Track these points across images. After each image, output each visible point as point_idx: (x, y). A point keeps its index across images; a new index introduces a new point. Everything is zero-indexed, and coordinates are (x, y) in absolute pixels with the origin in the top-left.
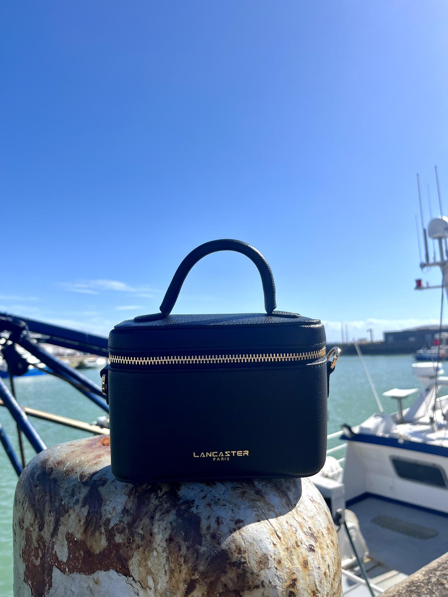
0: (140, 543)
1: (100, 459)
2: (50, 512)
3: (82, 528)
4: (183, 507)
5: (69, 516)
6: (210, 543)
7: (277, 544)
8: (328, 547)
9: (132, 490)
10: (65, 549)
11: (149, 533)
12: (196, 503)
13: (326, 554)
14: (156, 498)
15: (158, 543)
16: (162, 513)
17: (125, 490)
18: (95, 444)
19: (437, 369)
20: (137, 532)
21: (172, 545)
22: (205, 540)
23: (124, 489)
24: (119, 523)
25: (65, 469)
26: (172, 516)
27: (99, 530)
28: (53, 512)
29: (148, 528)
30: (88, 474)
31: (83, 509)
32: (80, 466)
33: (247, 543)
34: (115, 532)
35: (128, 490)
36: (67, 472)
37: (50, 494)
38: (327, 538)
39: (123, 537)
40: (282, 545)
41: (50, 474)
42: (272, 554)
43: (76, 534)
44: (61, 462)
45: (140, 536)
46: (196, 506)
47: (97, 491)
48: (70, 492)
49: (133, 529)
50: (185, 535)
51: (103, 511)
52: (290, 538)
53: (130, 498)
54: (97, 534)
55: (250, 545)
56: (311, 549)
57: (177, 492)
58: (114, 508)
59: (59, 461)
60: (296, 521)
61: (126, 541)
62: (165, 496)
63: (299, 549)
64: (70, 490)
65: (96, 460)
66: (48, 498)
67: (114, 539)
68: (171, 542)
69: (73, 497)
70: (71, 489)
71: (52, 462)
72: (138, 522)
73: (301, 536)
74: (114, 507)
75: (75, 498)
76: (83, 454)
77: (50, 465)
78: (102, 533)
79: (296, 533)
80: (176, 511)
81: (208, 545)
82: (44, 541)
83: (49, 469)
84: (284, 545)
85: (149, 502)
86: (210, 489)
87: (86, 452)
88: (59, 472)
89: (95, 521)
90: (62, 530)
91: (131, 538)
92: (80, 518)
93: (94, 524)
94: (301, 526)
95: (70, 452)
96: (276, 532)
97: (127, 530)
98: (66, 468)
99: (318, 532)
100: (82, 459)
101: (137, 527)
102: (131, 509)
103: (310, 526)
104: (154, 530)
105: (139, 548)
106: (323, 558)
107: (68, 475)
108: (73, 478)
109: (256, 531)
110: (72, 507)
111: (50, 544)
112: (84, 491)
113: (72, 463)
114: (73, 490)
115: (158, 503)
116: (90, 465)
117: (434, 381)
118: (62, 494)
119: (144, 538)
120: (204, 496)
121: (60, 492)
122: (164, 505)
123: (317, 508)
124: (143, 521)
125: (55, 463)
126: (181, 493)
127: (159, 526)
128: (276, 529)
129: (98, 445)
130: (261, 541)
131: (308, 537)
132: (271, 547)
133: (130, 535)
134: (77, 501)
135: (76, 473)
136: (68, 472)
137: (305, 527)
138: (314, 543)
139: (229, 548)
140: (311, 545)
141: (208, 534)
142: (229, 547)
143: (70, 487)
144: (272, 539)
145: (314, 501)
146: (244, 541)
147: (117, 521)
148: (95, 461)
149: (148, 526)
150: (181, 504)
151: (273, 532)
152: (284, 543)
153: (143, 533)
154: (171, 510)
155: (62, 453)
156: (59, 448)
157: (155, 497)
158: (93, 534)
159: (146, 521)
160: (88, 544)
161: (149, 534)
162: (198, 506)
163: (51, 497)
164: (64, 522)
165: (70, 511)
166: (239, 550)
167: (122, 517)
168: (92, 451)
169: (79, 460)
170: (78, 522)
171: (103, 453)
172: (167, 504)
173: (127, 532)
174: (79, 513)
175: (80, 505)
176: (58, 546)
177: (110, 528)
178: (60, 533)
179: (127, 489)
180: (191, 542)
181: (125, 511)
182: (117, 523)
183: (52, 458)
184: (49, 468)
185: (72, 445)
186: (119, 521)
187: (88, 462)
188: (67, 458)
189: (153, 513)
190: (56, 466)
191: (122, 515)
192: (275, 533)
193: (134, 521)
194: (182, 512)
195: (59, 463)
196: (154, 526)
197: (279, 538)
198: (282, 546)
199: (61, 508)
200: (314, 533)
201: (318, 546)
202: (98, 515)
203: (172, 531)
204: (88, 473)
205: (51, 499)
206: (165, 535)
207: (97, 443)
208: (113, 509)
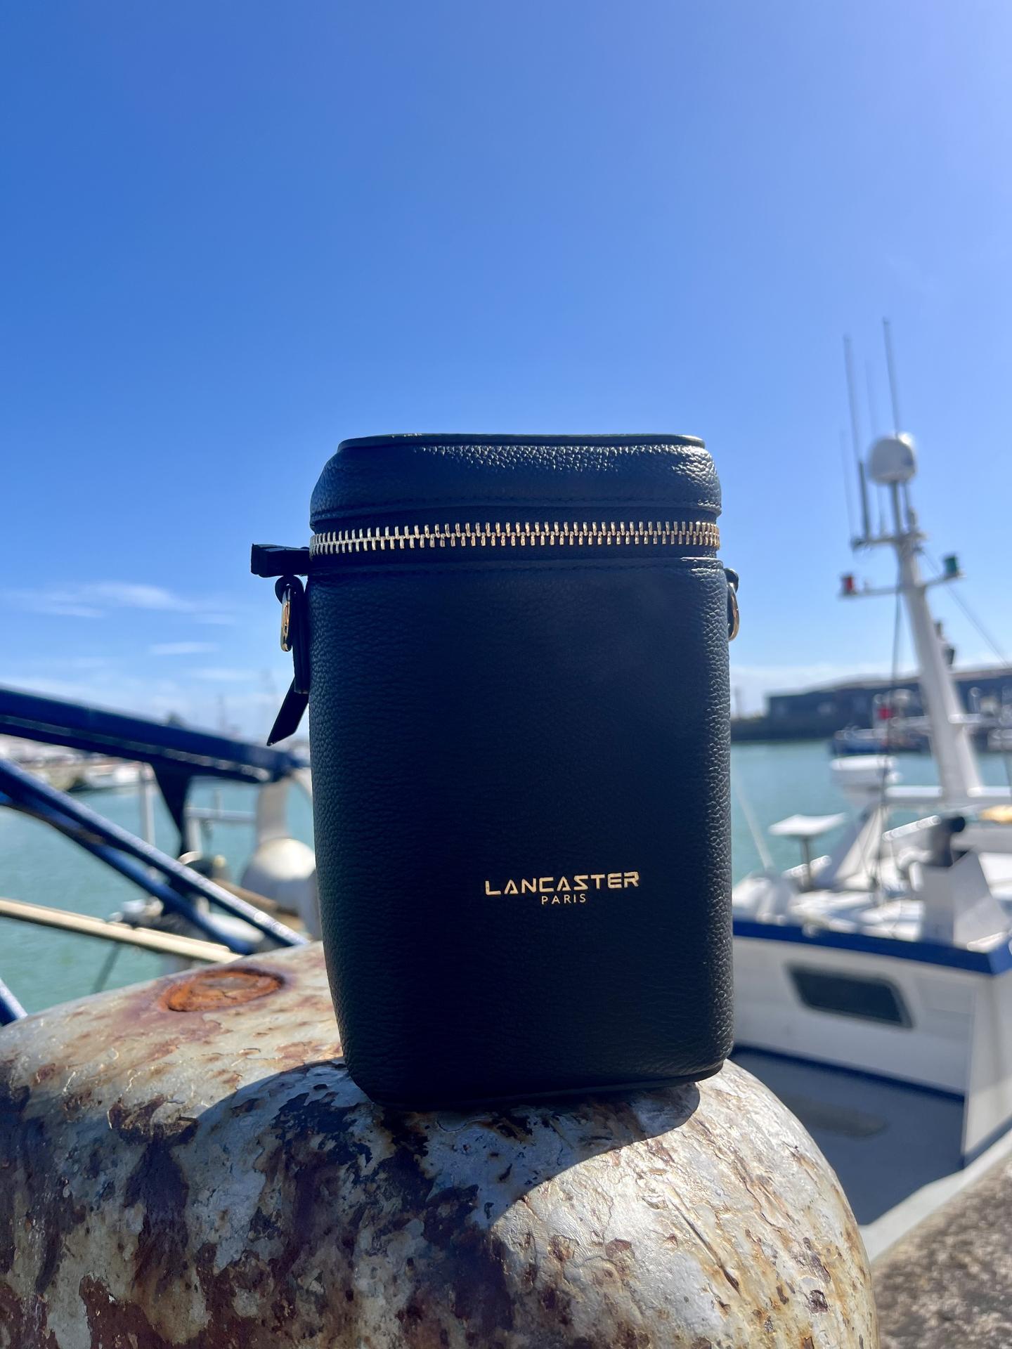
0: (316, 1320)
1: (168, 1058)
2: (29, 1217)
3: (129, 1269)
4: (444, 1211)
5: (88, 1231)
6: (540, 1321)
7: (732, 1303)
8: (854, 1287)
9: (275, 1155)
10: (81, 1326)
11: (341, 1290)
12: (483, 1195)
13: (853, 1310)
14: (355, 1182)
15: (373, 1324)
16: (380, 1230)
17: (255, 1157)
18: (147, 1009)
19: (885, 772)
20: (303, 1288)
21: (420, 1329)
22: (521, 1311)
23: (251, 1152)
24: (243, 1259)
25: (65, 1090)
26: (411, 1241)
27: (182, 1276)
28: (39, 1218)
29: (339, 1276)
30: (135, 1105)
31: (130, 1213)
32: (109, 1080)
33: (649, 1313)
34: (232, 1284)
35: (264, 1155)
36: (73, 1101)
37: (27, 1166)
38: (849, 1263)
39: (258, 1301)
40: (743, 1304)
41: (22, 1104)
42: (721, 1337)
43: (112, 1287)
44: (53, 1070)
45: (313, 1299)
46: (483, 1208)
47: (169, 1158)
48: (86, 1160)
49: (289, 1277)
50: (459, 1297)
51: (190, 1220)
52: (763, 1280)
53: (272, 1181)
54: (177, 1288)
55: (659, 1317)
56: (819, 1304)
57: (417, 1160)
58: (225, 1212)
59: (46, 1066)
60: (768, 1225)
61: (269, 1313)
62: (382, 1176)
63: (789, 1309)
64: (85, 1155)
65: (157, 1062)
66: (20, 1175)
67: (230, 1306)
68: (415, 1321)
69: (96, 1174)
70: (88, 1151)
71: (26, 1070)
72: (303, 1256)
73: (790, 1270)
74: (223, 1209)
75: (102, 1178)
76: (118, 1044)
77: (20, 1078)
78: (193, 1287)
79: (774, 1264)
80: (423, 1224)
81: (533, 1326)
82: (16, 1300)
83: (18, 1092)
84: (750, 1304)
85: (334, 1194)
86: (518, 1147)
87: (123, 1034)
88: (49, 1100)
89: (167, 1250)
90: (70, 1271)
91: (285, 1304)
92: (120, 1238)
93: (164, 1258)
94: (786, 1241)
95: (76, 1036)
96: (722, 1267)
97: (271, 1282)
98: (68, 1089)
99: (829, 1250)
100: (115, 1058)
101: (303, 1273)
102: (278, 1216)
103: (808, 1237)
104: (356, 1284)
105: (312, 1335)
106: (847, 1322)
107: (76, 1108)
108: (91, 1118)
109: (670, 1271)
110: (95, 1207)
111: (33, 1309)
112: (128, 1162)
113: (85, 1072)
114: (94, 1155)
115: (363, 1198)
116: (140, 1076)
117: (878, 797)
118: (61, 1165)
119: (327, 1305)
120: (503, 1171)
121: (56, 1160)
122: (383, 1203)
123: (816, 1179)
124: (320, 1255)
125: (34, 1074)
126: (432, 1164)
127: (374, 1269)
128: (723, 1259)
129: (155, 1013)
130: (686, 1300)
131: (806, 1268)
132: (715, 1316)
133: (281, 1295)
134: (109, 1188)
135: (100, 1102)
136: (76, 1100)
137: (794, 1240)
138: (823, 1284)
139: (598, 1333)
140: (816, 1291)
141: (529, 1294)
142: (598, 1330)
143: (86, 1146)
144: (716, 1291)
145: (804, 1159)
146: (639, 1308)
147: (237, 1251)
148: (153, 1063)
149: (338, 1270)
150: (436, 1203)
151: (716, 1267)
152: (749, 1299)
153: (322, 1291)
154: (409, 1220)
155: (54, 1040)
156: (42, 1024)
157: (352, 1177)
158: (164, 1285)
159: (328, 1253)
160: (152, 1316)
161: (342, 1294)
162: (490, 1205)
163: (29, 1176)
164: (73, 1248)
165: (88, 1218)
166: (629, 1335)
167: (252, 1241)
168: (142, 1031)
169: (107, 1063)
170: (115, 1250)
171: (173, 1037)
172: (394, 1200)
173: (272, 1285)
174: (118, 1224)
175: (120, 1200)
176: (59, 1316)
177: (216, 1271)
178: (62, 1280)
179: (261, 1154)
180: (477, 1320)
181: (260, 1222)
182: (237, 1257)
183: (24, 1059)
184: (19, 1089)
185: (80, 1014)
186: (245, 1251)
187: (134, 1066)
188: (68, 1057)
189: (348, 1228)
190: (36, 1081)
191: (251, 1235)
192: (721, 1271)
193: (292, 1254)
194: (441, 1227)
195: (48, 1072)
196: (357, 1269)
197: (735, 1284)
198: (745, 1306)
199: (62, 1209)
200: (820, 1254)
201: (832, 1290)
202: (176, 1230)
203: (417, 1288)
204: (136, 1102)
205: (30, 1180)
206: (395, 1300)
207: (154, 1005)
208: (221, 1214)
